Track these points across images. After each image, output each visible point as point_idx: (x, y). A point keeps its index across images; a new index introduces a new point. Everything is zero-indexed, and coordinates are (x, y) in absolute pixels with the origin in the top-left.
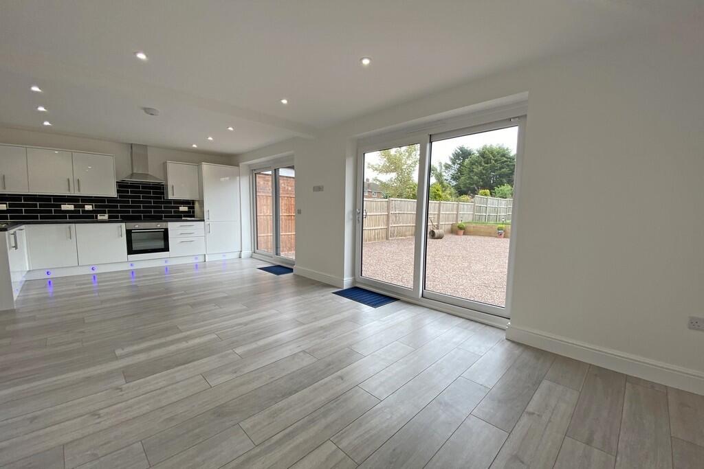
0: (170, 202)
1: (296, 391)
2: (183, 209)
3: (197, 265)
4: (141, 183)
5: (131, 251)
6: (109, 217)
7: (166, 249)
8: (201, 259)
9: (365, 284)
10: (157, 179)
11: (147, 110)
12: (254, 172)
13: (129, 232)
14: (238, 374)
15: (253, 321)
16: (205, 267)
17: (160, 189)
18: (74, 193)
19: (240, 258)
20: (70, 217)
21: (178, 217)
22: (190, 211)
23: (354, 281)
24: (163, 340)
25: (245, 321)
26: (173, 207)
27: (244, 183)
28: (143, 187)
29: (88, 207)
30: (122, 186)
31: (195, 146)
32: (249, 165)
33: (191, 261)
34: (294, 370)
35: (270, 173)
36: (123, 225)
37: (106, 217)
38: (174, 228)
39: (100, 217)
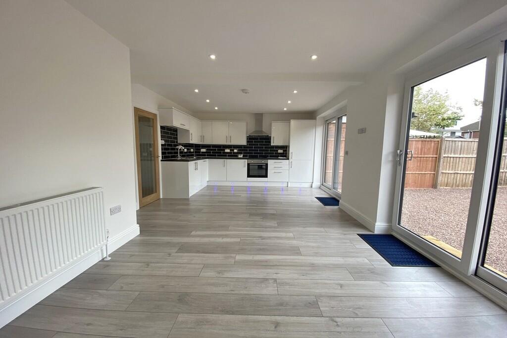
0: (273, 147)
1: (233, 313)
2: (280, 151)
3: (282, 189)
4: (259, 136)
5: (249, 176)
6: (243, 156)
7: (266, 176)
8: (285, 185)
9: (401, 235)
10: (266, 133)
11: (243, 90)
12: (327, 123)
13: (248, 165)
14: (220, 275)
15: (270, 238)
16: (287, 191)
17: (268, 139)
18: (228, 143)
19: (312, 187)
20: (229, 156)
21: (276, 156)
22: (283, 153)
23: (390, 228)
24: (214, 233)
25: (265, 235)
26: (274, 151)
27: (319, 132)
28: (260, 139)
29: (235, 151)
30: (250, 139)
31: (285, 109)
32: (324, 118)
33: (279, 185)
34: (252, 293)
35: (335, 122)
36: (246, 160)
37: (242, 156)
38: (272, 163)
39: (239, 156)
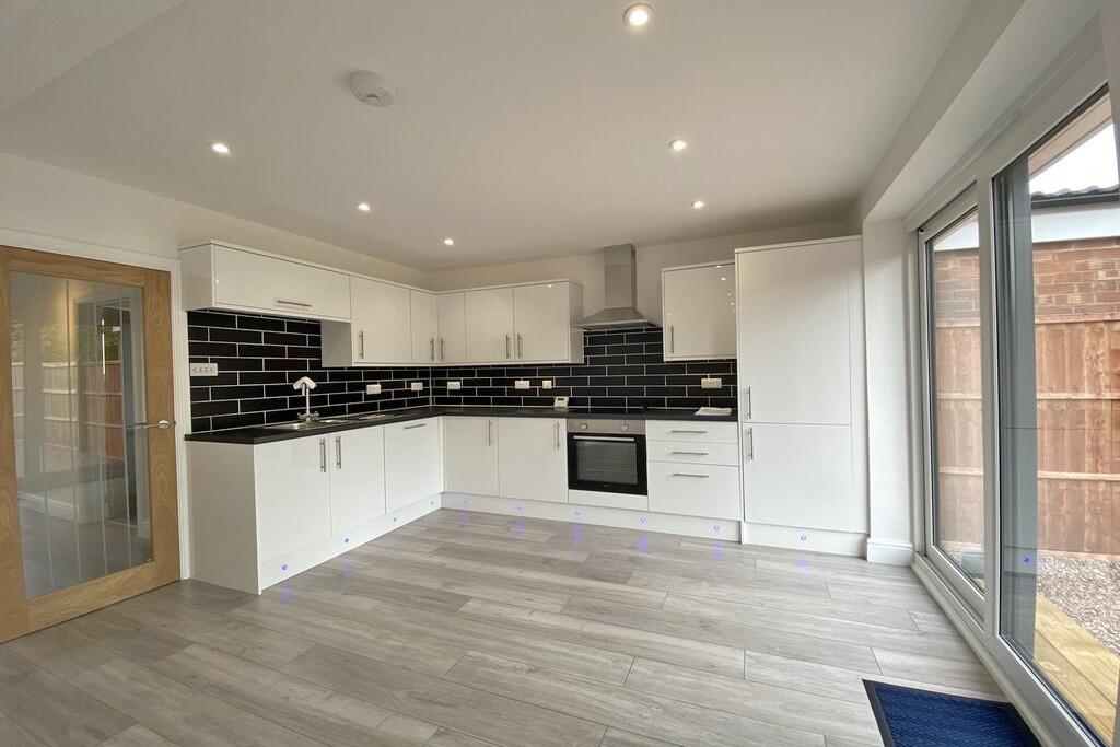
2: (710, 383)
5: (576, 482)
6: (571, 402)
7: (641, 489)
8: (727, 532)
13: (571, 437)
19: (863, 557)
20: (525, 402)
26: (683, 381)
29: (547, 384)
36: (562, 423)
37: (564, 404)
